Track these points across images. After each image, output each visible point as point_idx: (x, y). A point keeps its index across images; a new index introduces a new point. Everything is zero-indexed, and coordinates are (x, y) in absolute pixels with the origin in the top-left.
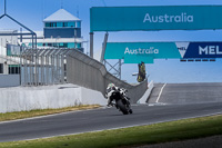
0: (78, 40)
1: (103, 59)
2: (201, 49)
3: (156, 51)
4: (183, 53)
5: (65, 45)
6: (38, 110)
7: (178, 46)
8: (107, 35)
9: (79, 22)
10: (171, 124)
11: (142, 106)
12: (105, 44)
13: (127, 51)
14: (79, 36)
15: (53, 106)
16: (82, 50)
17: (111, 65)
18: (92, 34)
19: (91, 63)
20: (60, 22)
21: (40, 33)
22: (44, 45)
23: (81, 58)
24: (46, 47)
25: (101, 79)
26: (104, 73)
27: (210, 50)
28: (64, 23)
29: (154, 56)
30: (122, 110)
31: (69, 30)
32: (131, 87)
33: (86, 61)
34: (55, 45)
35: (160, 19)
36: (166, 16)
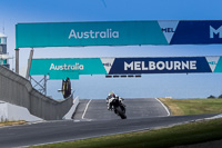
0: (4, 56)
1: (29, 75)
2: (126, 65)
3: (82, 67)
4: (108, 69)
7: (104, 62)
8: (32, 52)
9: (5, 38)
10: (97, 140)
11: (68, 122)
12: (31, 60)
13: (52, 66)
14: (5, 52)
16: (8, 66)
17: (37, 81)
18: (17, 50)
19: (17, 79)
23: (7, 74)
25: (27, 95)
26: (29, 89)
27: (136, 66)
29: (79, 72)
32: (56, 103)
33: (12, 77)
35: (86, 35)
36: (91, 32)
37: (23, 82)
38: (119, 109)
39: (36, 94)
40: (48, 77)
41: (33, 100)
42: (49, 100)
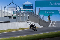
0: (32, 10)
1: (39, 14)
3: (53, 13)
5: (29, 11)
7: (59, 11)
9: (32, 5)
11: (50, 27)
14: (32, 8)
15: (25, 27)
16: (33, 12)
19: (36, 16)
20: (27, 5)
21: (22, 8)
22: (23, 11)
23: (33, 14)
24: (24, 11)
25: (38, 20)
28: (28, 5)
30: (33, 30)
31: (30, 7)
32: (46, 22)
34: (26, 11)
35: (54, 4)
36: (56, 3)
37: (37, 16)
38: (33, 28)
39: (41, 20)
40: (44, 15)
42: (44, 21)
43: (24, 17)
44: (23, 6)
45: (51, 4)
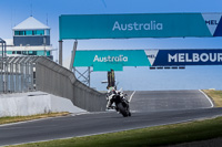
0: (47, 48)
1: (72, 67)
2: (170, 57)
3: (126, 59)
4: (152, 61)
5: (35, 53)
6: (8, 118)
7: (148, 53)
8: (76, 43)
9: (49, 30)
10: (140, 131)
12: (75, 52)
13: (96, 58)
16: (52, 57)
17: (81, 72)
18: (61, 42)
19: (61, 70)
20: (29, 30)
21: (9, 41)
22: (14, 52)
23: (51, 65)
24: (16, 55)
25: (70, 87)
26: (73, 81)
27: (180, 58)
28: (34, 32)
29: (123, 64)
31: (39, 38)
32: (100, 95)
33: (56, 68)
34: (24, 53)
35: (130, 27)
36: (135, 24)
37: (67, 73)
39: (80, 86)
40: (92, 69)
41: (77, 91)
42: (93, 92)
43: (17, 74)
44: (13, 34)
45: (117, 26)
